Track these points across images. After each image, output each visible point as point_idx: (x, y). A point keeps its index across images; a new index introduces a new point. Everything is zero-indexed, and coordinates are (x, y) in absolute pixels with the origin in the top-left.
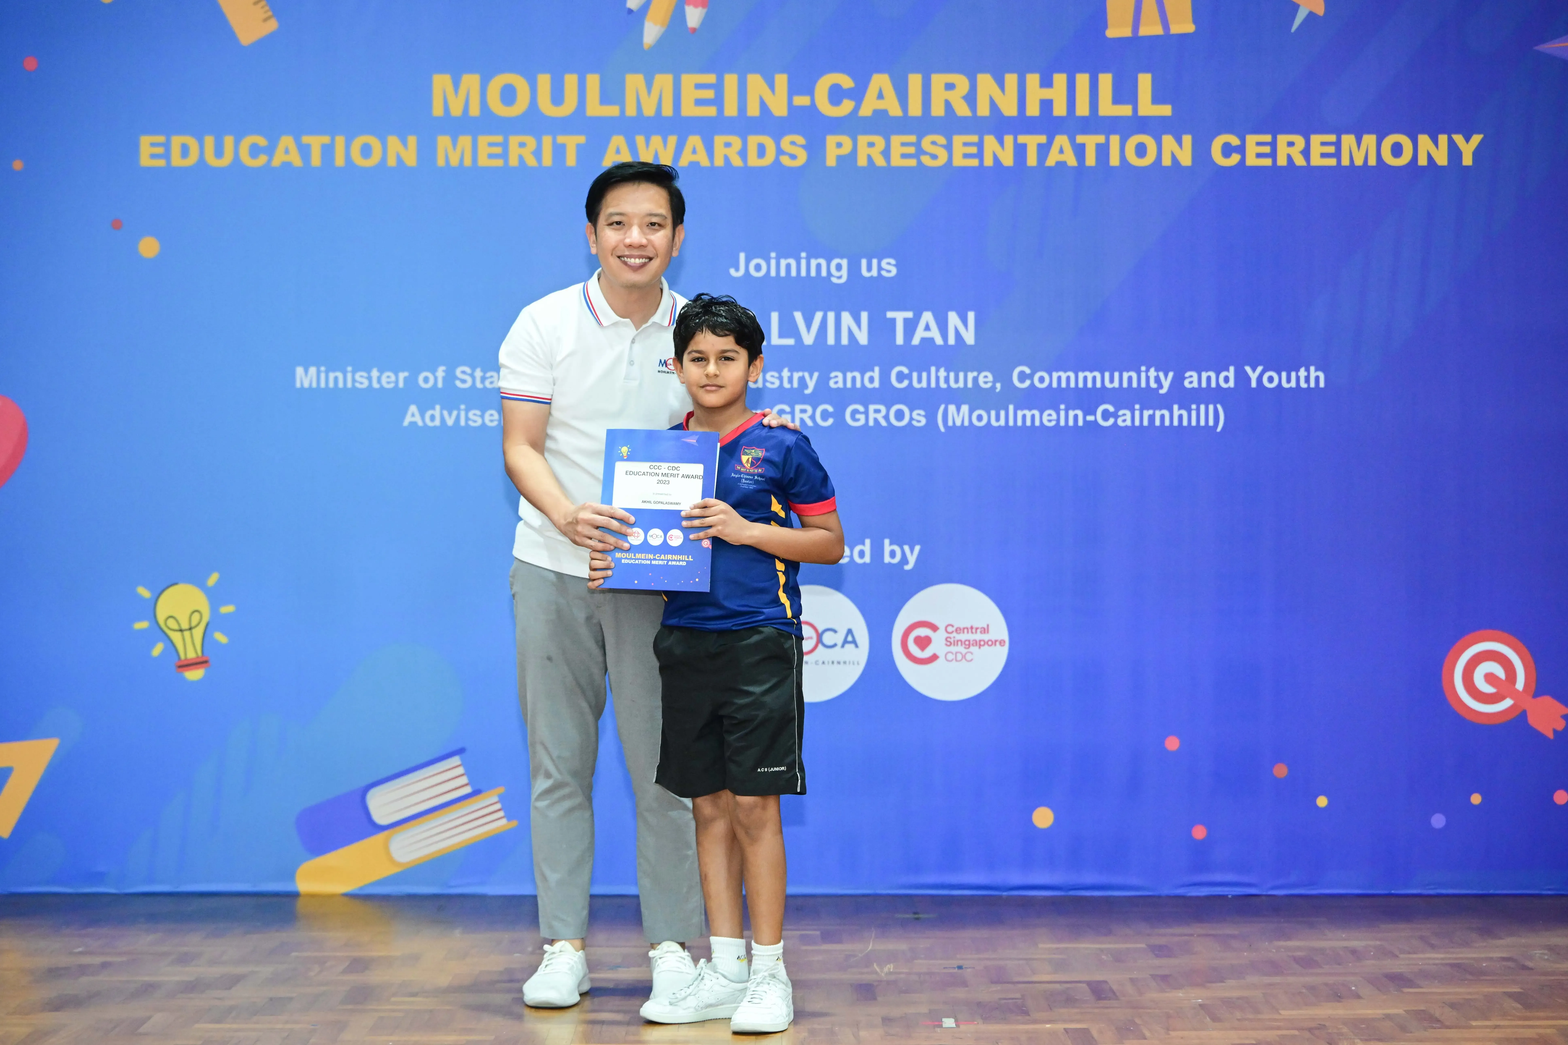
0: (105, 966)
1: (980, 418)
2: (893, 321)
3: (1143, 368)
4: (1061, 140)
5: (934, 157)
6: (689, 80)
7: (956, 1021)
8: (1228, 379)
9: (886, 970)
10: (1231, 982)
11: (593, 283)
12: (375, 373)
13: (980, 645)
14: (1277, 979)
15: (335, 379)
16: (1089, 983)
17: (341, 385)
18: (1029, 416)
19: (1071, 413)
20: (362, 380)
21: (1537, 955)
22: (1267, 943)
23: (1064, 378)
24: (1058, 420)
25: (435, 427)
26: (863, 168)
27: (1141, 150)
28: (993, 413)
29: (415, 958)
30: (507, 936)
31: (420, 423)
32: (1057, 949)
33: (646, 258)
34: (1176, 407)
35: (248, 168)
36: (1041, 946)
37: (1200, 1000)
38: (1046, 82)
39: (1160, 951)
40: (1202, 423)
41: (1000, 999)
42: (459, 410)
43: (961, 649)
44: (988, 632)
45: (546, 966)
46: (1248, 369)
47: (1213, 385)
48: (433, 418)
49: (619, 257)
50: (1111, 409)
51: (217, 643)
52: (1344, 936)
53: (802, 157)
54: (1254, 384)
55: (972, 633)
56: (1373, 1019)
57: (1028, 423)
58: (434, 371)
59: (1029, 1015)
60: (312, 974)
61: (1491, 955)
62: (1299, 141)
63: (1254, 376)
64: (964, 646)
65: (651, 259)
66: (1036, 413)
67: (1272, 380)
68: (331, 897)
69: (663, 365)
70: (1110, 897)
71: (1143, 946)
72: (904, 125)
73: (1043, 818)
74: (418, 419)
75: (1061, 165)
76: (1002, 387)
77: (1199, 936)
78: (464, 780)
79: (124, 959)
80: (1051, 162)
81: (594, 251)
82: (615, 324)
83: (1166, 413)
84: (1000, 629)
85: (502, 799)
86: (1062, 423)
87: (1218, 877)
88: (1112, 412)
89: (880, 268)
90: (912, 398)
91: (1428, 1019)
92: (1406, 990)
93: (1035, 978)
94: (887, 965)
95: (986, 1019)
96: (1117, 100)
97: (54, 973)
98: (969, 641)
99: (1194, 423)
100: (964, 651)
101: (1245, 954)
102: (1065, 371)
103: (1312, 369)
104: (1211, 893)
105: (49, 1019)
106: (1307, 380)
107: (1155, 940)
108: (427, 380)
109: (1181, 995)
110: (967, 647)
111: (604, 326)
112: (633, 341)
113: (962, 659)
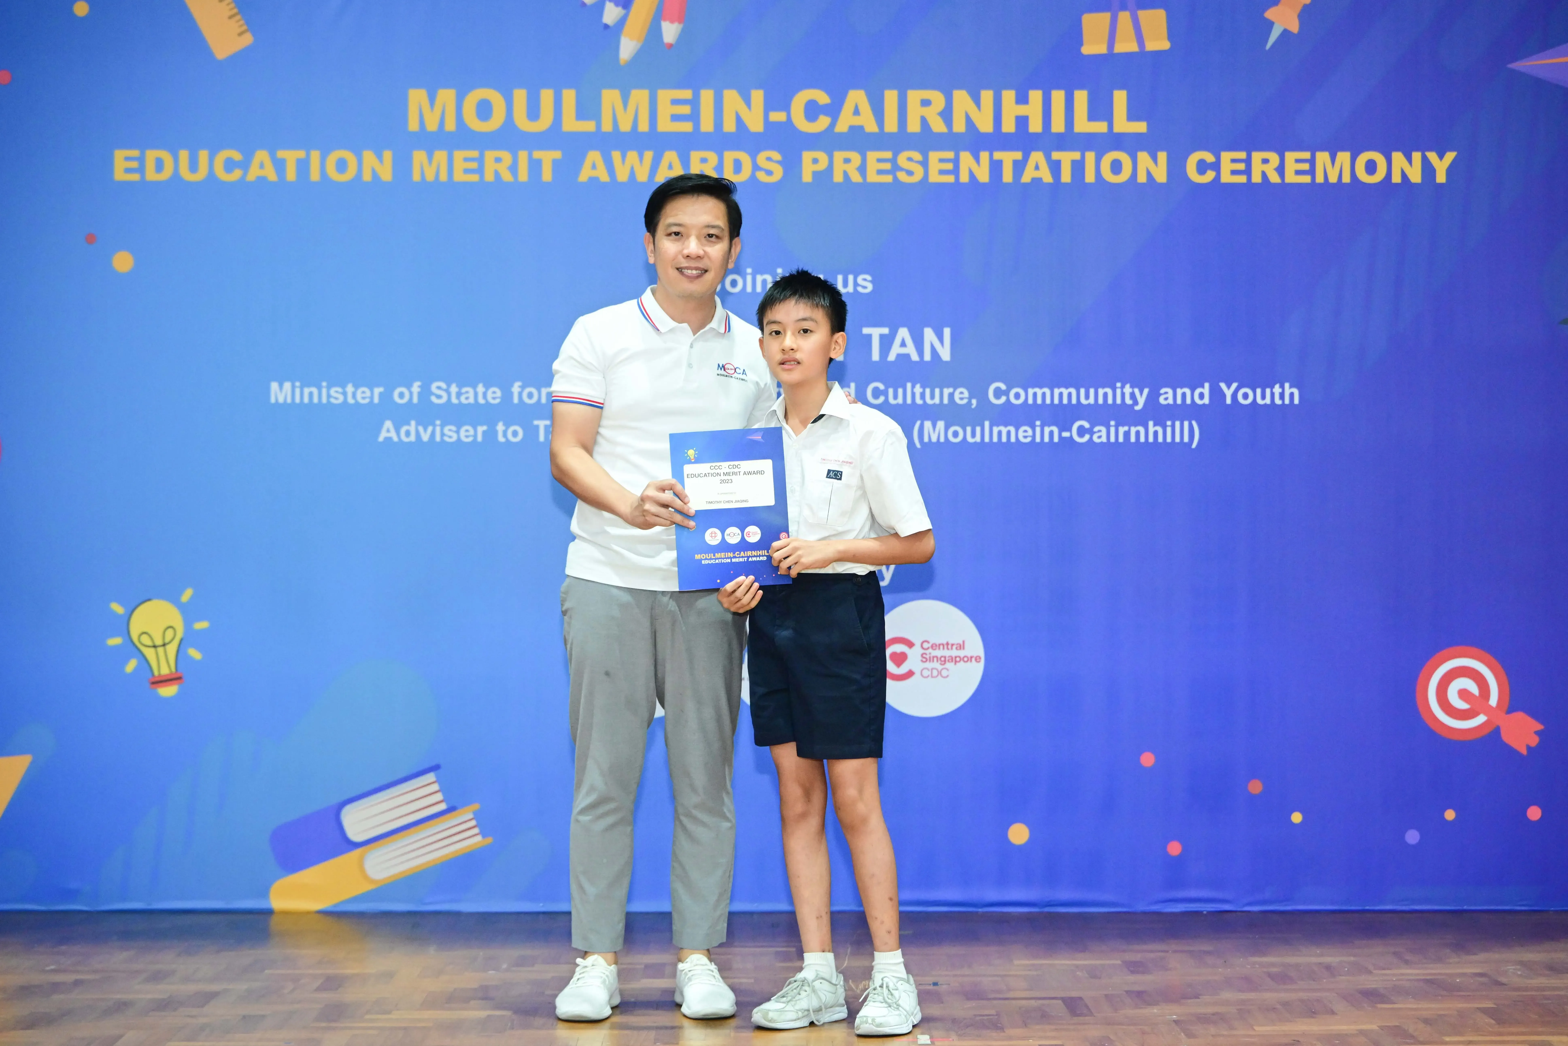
0: (77, 983)
1: (956, 434)
2: (869, 337)
3: (1119, 385)
4: (1037, 157)
5: (910, 173)
6: (665, 96)
7: (931, 1038)
8: (1203, 395)
10: (1206, 999)
11: (648, 297)
12: (350, 389)
13: (956, 662)
14: (1252, 995)
15: (310, 394)
16: (1064, 1000)
17: (316, 400)
18: (1004, 432)
19: (1047, 430)
20: (336, 396)
21: (1511, 970)
22: (1241, 959)
23: (1040, 394)
24: (1034, 436)
25: (410, 443)
26: (839, 184)
27: (1116, 167)
28: (969, 429)
29: (389, 975)
30: (481, 953)
31: (395, 439)
32: (1033, 965)
33: (701, 270)
34: (1151, 423)
35: (224, 183)
36: (1016, 962)
37: (1175, 1017)
38: (1023, 99)
39: (1135, 967)
40: (1178, 439)
41: (975, 1015)
42: (434, 425)
43: (937, 665)
44: (964, 649)
45: (578, 979)
46: (1223, 386)
47: (1188, 401)
48: (408, 434)
49: (678, 269)
50: (1087, 425)
51: (191, 659)
52: (1318, 952)
53: (778, 173)
54: (1229, 401)
55: (948, 649)
56: (1346, 1035)
57: (1004, 439)
58: (409, 386)
59: (1004, 1031)
60: (286, 991)
61: (1465, 971)
62: (1274, 158)
63: (1229, 393)
64: (939, 662)
65: (706, 271)
66: (1012, 429)
67: (1247, 396)
68: (308, 913)
69: (721, 369)
70: (1086, 913)
71: (1119, 962)
72: (880, 141)
73: (1019, 834)
74: (393, 435)
75: (1037, 181)
76: (977, 403)
77: (1175, 952)
78: (439, 797)
79: (97, 976)
80: (1026, 178)
81: (651, 260)
82: (671, 331)
83: (1141, 429)
84: (975, 645)
85: (477, 816)
86: (1038, 439)
87: (1193, 893)
88: (1088, 429)
89: (856, 284)
91: (1402, 1035)
92: (1379, 1006)
93: (1011, 995)
94: (861, 982)
95: (961, 1035)
96: (1093, 116)
97: (26, 991)
98: (945, 657)
99: (1169, 440)
100: (940, 667)
101: (1220, 970)
102: (1041, 387)
103: (1287, 385)
104: (1184, 909)
105: (21, 1037)
106: (1282, 396)
107: (1130, 957)
108: (403, 395)
109: (1155, 1011)
110: (943, 663)
111: (661, 332)
112: (691, 346)
113: (938, 675)
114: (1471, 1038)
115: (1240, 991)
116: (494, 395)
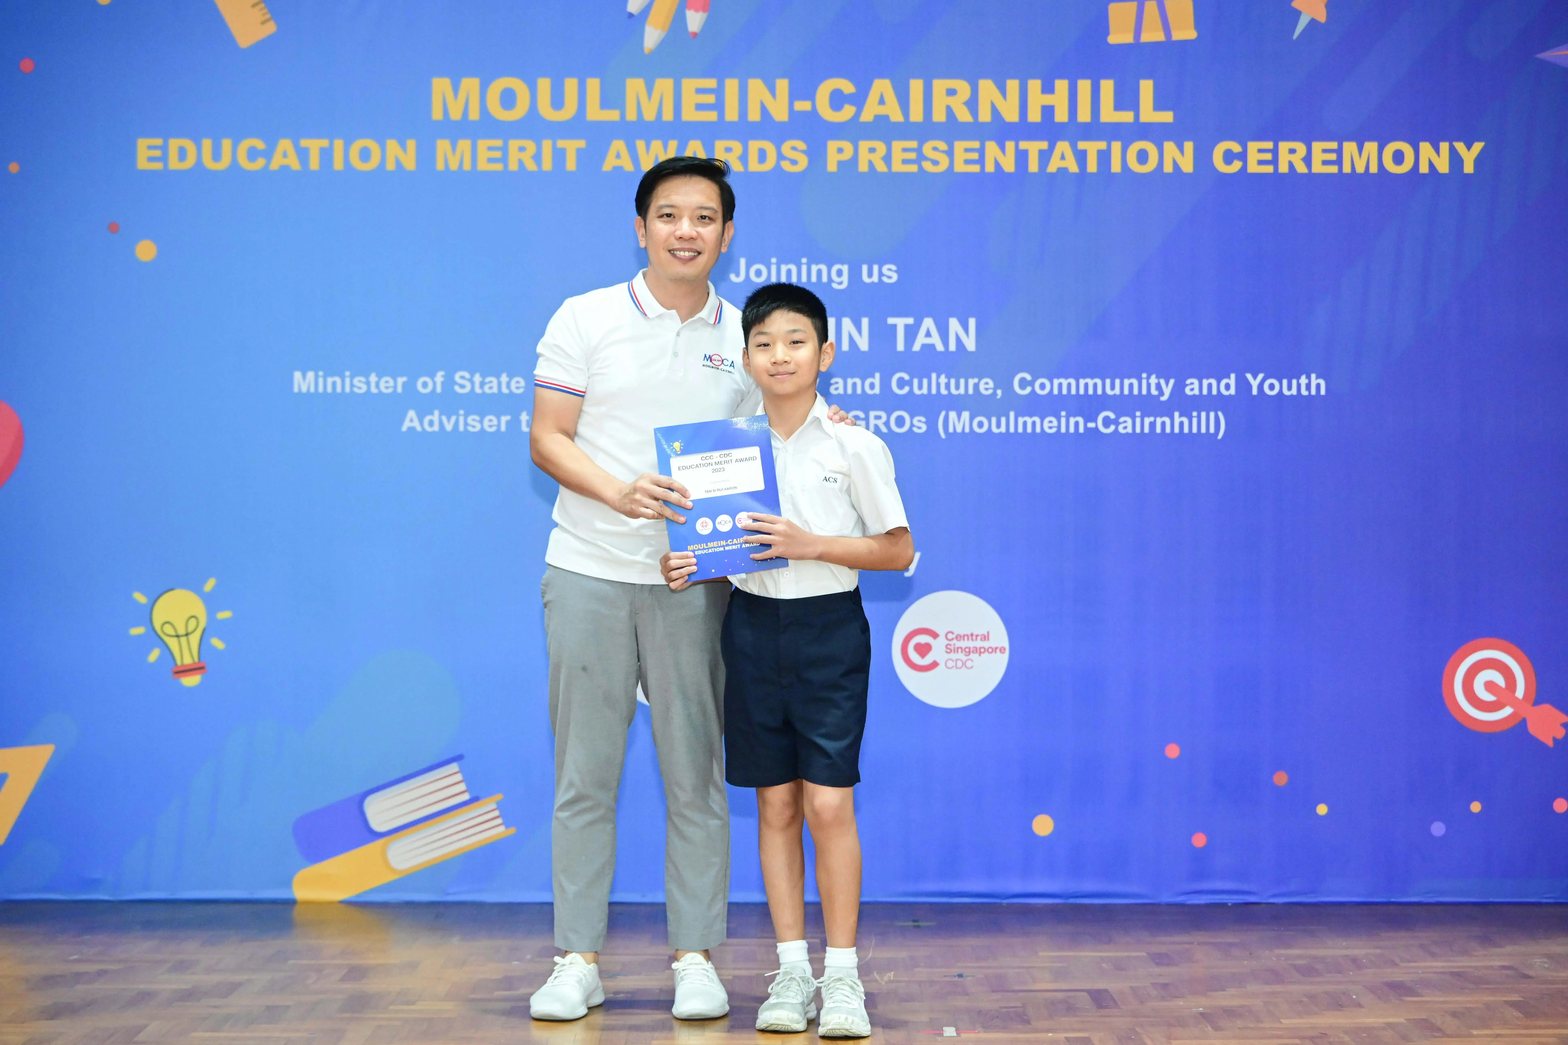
0: (101, 973)
1: (981, 425)
2: (894, 327)
3: (1144, 375)
4: (1063, 146)
5: (935, 163)
6: (689, 85)
7: (957, 1031)
8: (1229, 386)
9: (886, 978)
10: (1231, 991)
11: (639, 282)
12: (373, 378)
13: (980, 653)
14: (1278, 988)
15: (334, 384)
16: (1089, 992)
17: (339, 390)
18: (1029, 423)
19: (1072, 420)
20: (360, 385)
21: (1538, 963)
22: (1266, 952)
23: (1065, 385)
24: (1059, 427)
25: (434, 433)
26: (864, 174)
27: (1142, 157)
28: (994, 420)
29: (412, 966)
30: (505, 944)
31: (419, 429)
32: (1058, 957)
33: (694, 252)
34: (1177, 414)
35: (246, 171)
36: (1041, 954)
37: (1201, 1009)
38: (1048, 88)
39: (1159, 959)
40: (1203, 430)
41: (1001, 1008)
42: (458, 415)
43: (961, 656)
44: (988, 639)
45: (556, 977)
46: (1249, 376)
47: (1214, 392)
48: (431, 423)
49: (669, 251)
50: (1112, 416)
51: (213, 649)
53: (803, 162)
54: (1255, 392)
55: (972, 640)
56: (1374, 1028)
57: (1029, 430)
58: (432, 376)
59: (1030, 1024)
60: (310, 982)
61: (1491, 964)
62: (1301, 148)
63: (1255, 384)
64: (964, 653)
65: (699, 253)
66: (1037, 420)
67: (1273, 387)
68: (331, 903)
69: (707, 360)
70: (1111, 904)
71: (1144, 954)
72: (905, 130)
73: (1043, 825)
74: (416, 424)
75: (1063, 171)
76: (1003, 393)
77: (1199, 944)
78: (462, 787)
79: (120, 966)
80: (1052, 168)
81: (642, 244)
82: (660, 316)
83: (1167, 420)
84: (1000, 636)
85: (500, 806)
86: (1063, 430)
87: (1218, 885)
88: (1113, 419)
89: (881, 274)
90: (913, 405)
91: (1428, 1027)
92: (1406, 999)
93: (1035, 987)
94: (887, 973)
95: (987, 1028)
96: (1119, 106)
97: (49, 981)
98: (969, 648)
99: (1195, 430)
100: (964, 658)
101: (1246, 962)
102: (1066, 378)
103: (1313, 376)
104: (1208, 902)
105: (45, 1027)
106: (1308, 387)
107: (1156, 949)
108: (426, 385)
109: (1182, 1003)
110: (967, 654)
111: (649, 318)
112: (678, 334)
113: (962, 667)
114: (1499, 1032)
115: (1267, 983)
116: (518, 385)
